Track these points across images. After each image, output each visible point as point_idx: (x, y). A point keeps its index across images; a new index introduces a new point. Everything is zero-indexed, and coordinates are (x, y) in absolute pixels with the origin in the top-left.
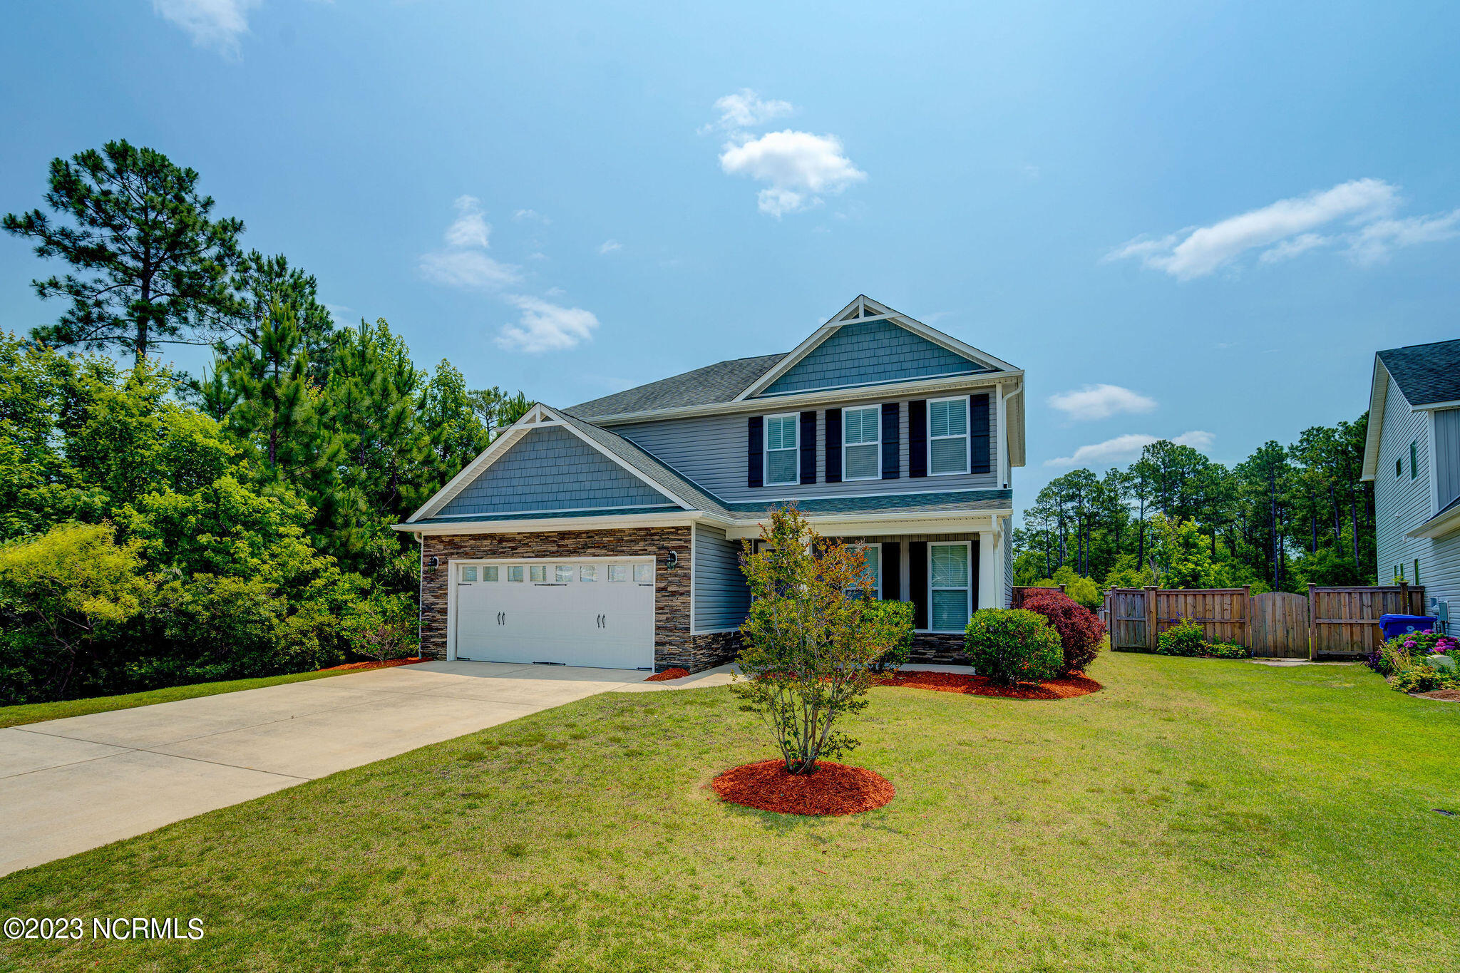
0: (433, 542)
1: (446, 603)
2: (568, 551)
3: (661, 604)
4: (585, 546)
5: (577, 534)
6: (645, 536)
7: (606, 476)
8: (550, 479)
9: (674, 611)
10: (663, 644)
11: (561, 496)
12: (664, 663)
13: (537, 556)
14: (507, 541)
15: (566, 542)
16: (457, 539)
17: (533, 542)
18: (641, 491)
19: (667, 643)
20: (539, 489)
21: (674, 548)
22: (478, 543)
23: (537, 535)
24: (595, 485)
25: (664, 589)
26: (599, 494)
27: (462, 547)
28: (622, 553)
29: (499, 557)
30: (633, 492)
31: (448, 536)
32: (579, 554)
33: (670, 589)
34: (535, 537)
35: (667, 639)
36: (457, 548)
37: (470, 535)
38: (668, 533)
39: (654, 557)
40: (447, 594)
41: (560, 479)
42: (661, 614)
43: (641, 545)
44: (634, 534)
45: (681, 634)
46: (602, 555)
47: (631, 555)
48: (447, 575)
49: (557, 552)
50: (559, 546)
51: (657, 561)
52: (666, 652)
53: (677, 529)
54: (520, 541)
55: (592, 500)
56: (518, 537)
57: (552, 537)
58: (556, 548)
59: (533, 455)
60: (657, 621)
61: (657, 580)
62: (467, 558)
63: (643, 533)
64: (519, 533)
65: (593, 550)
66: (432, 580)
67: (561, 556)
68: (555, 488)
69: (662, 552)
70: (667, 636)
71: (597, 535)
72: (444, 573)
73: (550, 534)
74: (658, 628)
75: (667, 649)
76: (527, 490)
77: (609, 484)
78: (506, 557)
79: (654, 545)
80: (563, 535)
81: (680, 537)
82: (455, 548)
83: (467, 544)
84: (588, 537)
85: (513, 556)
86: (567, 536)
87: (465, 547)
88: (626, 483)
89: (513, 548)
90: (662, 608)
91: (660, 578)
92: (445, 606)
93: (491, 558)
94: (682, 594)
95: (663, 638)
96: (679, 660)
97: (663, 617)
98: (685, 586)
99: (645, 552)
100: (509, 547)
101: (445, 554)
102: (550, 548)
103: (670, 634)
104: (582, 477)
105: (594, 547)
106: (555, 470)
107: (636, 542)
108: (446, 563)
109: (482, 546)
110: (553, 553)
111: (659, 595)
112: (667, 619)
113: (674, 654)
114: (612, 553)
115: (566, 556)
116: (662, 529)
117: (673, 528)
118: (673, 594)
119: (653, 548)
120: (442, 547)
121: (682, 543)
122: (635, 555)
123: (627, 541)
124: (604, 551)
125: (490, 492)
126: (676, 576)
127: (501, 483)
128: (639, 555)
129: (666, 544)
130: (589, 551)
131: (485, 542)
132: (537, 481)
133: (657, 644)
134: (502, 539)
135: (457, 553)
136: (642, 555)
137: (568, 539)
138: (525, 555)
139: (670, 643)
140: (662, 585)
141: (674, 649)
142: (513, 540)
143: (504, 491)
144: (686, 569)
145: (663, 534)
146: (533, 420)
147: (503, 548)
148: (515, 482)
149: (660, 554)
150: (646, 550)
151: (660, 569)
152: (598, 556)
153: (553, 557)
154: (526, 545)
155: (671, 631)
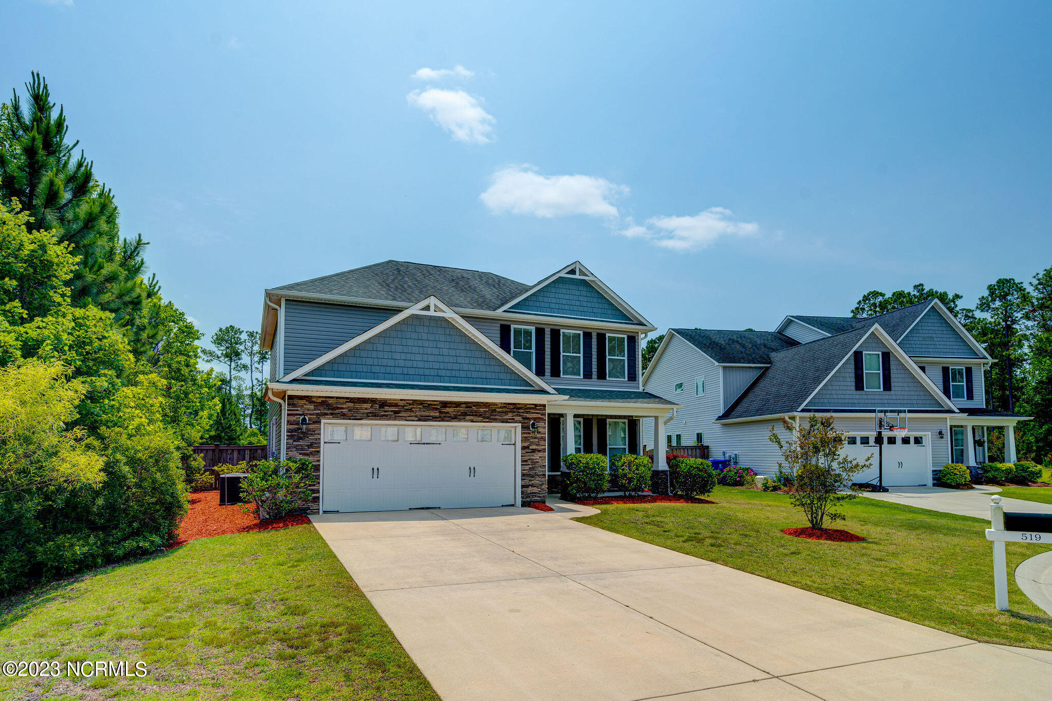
0: (302, 402)
1: (319, 461)
2: (449, 417)
3: (525, 458)
4: (465, 414)
5: (458, 404)
6: (513, 409)
7: (481, 362)
8: (431, 358)
9: (534, 463)
10: (527, 486)
11: (442, 373)
12: (528, 499)
13: (419, 420)
14: (389, 406)
15: (448, 410)
16: (331, 401)
17: (416, 408)
18: (509, 377)
19: (530, 485)
20: (421, 365)
21: (535, 419)
22: (358, 406)
23: (421, 402)
24: (472, 368)
25: (528, 447)
26: (475, 375)
27: (338, 408)
28: (495, 420)
29: (380, 419)
30: (503, 376)
31: (320, 397)
32: (460, 420)
33: (531, 447)
34: (417, 404)
35: (531, 483)
36: (332, 409)
37: (347, 398)
38: (530, 408)
39: (520, 424)
40: (319, 452)
41: (441, 359)
42: (526, 465)
43: (510, 416)
44: (505, 407)
45: (540, 479)
46: (478, 422)
47: (502, 422)
48: (320, 434)
49: (440, 417)
50: (441, 412)
51: (522, 427)
52: (529, 492)
53: (536, 405)
54: (403, 406)
55: (469, 379)
56: (401, 403)
57: (435, 405)
58: (437, 414)
59: (414, 336)
60: (522, 470)
61: (522, 441)
62: (344, 419)
63: (511, 407)
64: (401, 400)
65: (472, 417)
66: (299, 439)
67: (443, 420)
68: (436, 366)
69: (526, 421)
70: (530, 480)
71: (474, 406)
72: (317, 432)
73: (432, 403)
74: (523, 475)
75: (530, 489)
76: (409, 364)
77: (483, 368)
78: (389, 419)
79: (520, 416)
80: (445, 404)
81: (538, 412)
82: (329, 409)
83: (344, 406)
84: (466, 407)
85: (395, 419)
86: (448, 405)
87: (343, 408)
88: (497, 369)
89: (396, 412)
90: (526, 461)
91: (524, 439)
92: (318, 463)
93: (372, 419)
94: (539, 451)
95: (527, 482)
96: (539, 497)
97: (527, 467)
98: (542, 445)
99: (512, 421)
100: (392, 411)
101: (317, 414)
102: (432, 414)
103: (532, 479)
104: (460, 360)
105: (473, 415)
106: (436, 351)
107: (506, 413)
108: (319, 422)
109: (361, 409)
110: (437, 418)
111: (524, 451)
112: (530, 468)
113: (535, 493)
114: (488, 420)
115: (447, 421)
116: (525, 405)
117: (533, 404)
118: (534, 451)
119: (519, 418)
120: (312, 407)
121: (539, 416)
122: (507, 422)
123: (499, 412)
124: (480, 419)
125: (369, 361)
126: (535, 438)
127: (381, 355)
128: (509, 422)
129: (528, 415)
130: (468, 418)
131: (365, 406)
132: (418, 357)
133: (523, 486)
134: (383, 403)
135: (332, 414)
136: (511, 422)
137: (449, 407)
138: (408, 418)
139: (532, 486)
140: (526, 444)
141: (535, 490)
142: (396, 405)
143: (384, 362)
144: (543, 434)
145: (526, 409)
146: (427, 308)
147: (385, 411)
148: (397, 356)
149: (524, 423)
150: (514, 419)
151: (524, 433)
152: (476, 422)
153: (436, 421)
154: (411, 410)
155: (533, 477)
